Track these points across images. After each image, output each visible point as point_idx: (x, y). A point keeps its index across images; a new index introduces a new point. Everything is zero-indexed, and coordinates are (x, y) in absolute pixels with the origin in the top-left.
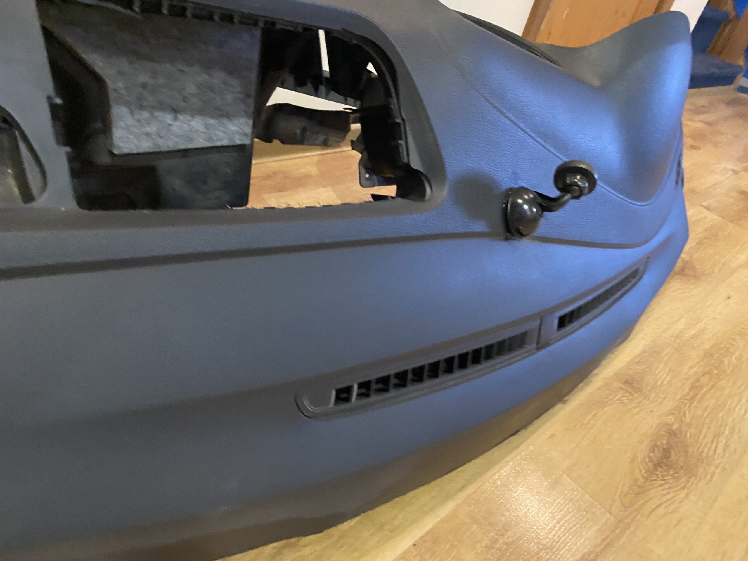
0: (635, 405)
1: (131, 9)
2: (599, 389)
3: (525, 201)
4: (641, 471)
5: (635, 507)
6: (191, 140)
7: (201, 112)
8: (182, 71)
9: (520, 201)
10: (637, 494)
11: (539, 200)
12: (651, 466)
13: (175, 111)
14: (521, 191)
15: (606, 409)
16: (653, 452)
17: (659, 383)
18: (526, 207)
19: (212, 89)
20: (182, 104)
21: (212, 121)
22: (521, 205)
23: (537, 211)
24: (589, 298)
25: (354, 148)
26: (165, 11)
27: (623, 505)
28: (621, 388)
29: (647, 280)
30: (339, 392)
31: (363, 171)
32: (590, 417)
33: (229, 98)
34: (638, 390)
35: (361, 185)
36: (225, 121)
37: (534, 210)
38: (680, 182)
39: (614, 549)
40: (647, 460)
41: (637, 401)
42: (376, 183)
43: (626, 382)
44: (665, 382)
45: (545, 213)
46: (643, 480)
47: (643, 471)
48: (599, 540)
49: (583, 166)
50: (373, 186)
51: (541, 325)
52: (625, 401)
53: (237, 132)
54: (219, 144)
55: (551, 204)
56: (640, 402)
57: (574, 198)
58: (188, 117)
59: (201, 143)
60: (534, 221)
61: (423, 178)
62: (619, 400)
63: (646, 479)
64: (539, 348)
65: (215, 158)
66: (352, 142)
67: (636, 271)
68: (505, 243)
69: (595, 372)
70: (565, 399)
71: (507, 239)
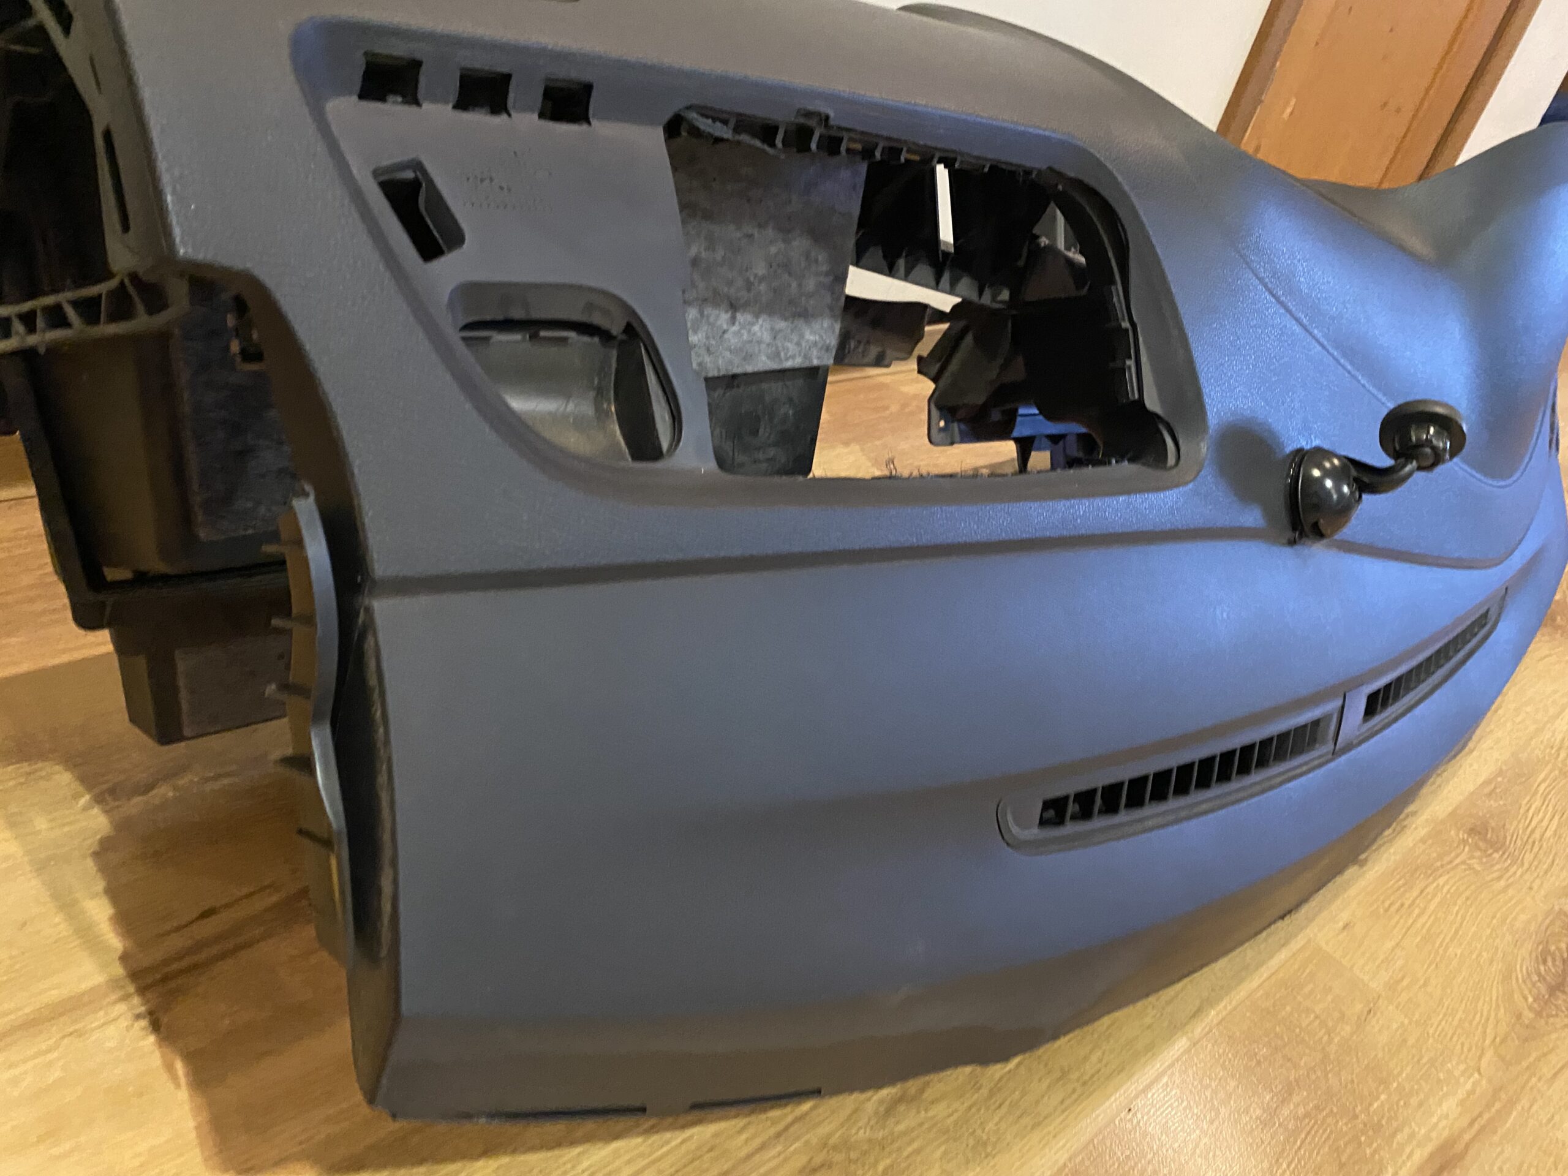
0: (1495, 875)
1: (772, 145)
2: (1423, 841)
3: (1326, 474)
4: (1526, 999)
5: (1525, 1064)
6: (748, 357)
7: (769, 308)
8: (750, 236)
9: (1316, 473)
10: (1526, 1040)
11: (1354, 473)
12: (1542, 988)
13: (734, 307)
14: (1319, 454)
15: (1441, 881)
16: (1545, 962)
17: (1537, 835)
18: (1329, 484)
19: (786, 266)
20: (744, 295)
21: (782, 325)
22: (1320, 481)
23: (1352, 493)
24: (1414, 663)
25: (925, 370)
26: (813, 146)
27: (1502, 1059)
28: (1464, 842)
29: (1505, 631)
30: (1047, 805)
31: (935, 413)
32: (1415, 893)
33: (811, 284)
34: (1498, 845)
35: (930, 441)
36: (800, 323)
37: (1346, 489)
38: (1554, 446)
39: (1496, 1138)
40: (1535, 978)
41: (1498, 867)
42: (957, 437)
43: (1472, 831)
44: (1548, 834)
45: (1364, 496)
46: (1531, 1015)
47: (1530, 999)
48: (1464, 1121)
49: (1439, 410)
50: (952, 443)
51: (1343, 707)
52: (1478, 868)
53: (815, 343)
54: (789, 364)
55: (1376, 479)
56: (1507, 869)
57: (1420, 468)
58: (749, 317)
59: (763, 363)
60: (1343, 510)
61: (1162, 427)
62: (1463, 862)
63: (1539, 1014)
64: (1335, 754)
65: (775, 390)
66: (920, 360)
67: (1485, 615)
68: (1288, 551)
69: (1411, 808)
70: (1363, 856)
71: (1292, 543)
